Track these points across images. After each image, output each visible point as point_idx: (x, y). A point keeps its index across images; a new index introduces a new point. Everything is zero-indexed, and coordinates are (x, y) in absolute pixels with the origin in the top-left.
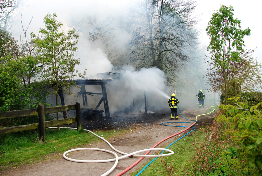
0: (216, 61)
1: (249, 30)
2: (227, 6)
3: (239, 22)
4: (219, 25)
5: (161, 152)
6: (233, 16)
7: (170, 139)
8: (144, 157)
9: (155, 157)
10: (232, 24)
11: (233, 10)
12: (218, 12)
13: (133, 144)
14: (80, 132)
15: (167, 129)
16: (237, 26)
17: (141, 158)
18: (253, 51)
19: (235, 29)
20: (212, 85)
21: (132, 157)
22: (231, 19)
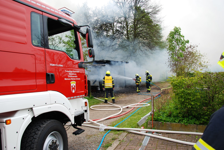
0: (172, 57)
1: (188, 41)
2: (177, 27)
3: (183, 37)
4: (173, 38)
5: (143, 105)
6: (181, 33)
7: (146, 101)
8: (135, 107)
9: (140, 107)
10: (180, 37)
11: (180, 29)
12: (173, 31)
13: (126, 103)
14: (91, 98)
15: (143, 96)
16: (182, 38)
17: (133, 108)
18: (197, 46)
19: (181, 40)
20: (171, 68)
21: (128, 108)
22: (180, 34)
